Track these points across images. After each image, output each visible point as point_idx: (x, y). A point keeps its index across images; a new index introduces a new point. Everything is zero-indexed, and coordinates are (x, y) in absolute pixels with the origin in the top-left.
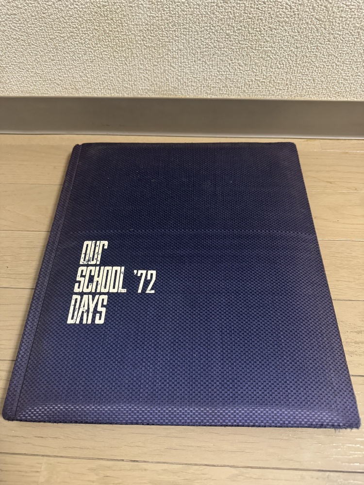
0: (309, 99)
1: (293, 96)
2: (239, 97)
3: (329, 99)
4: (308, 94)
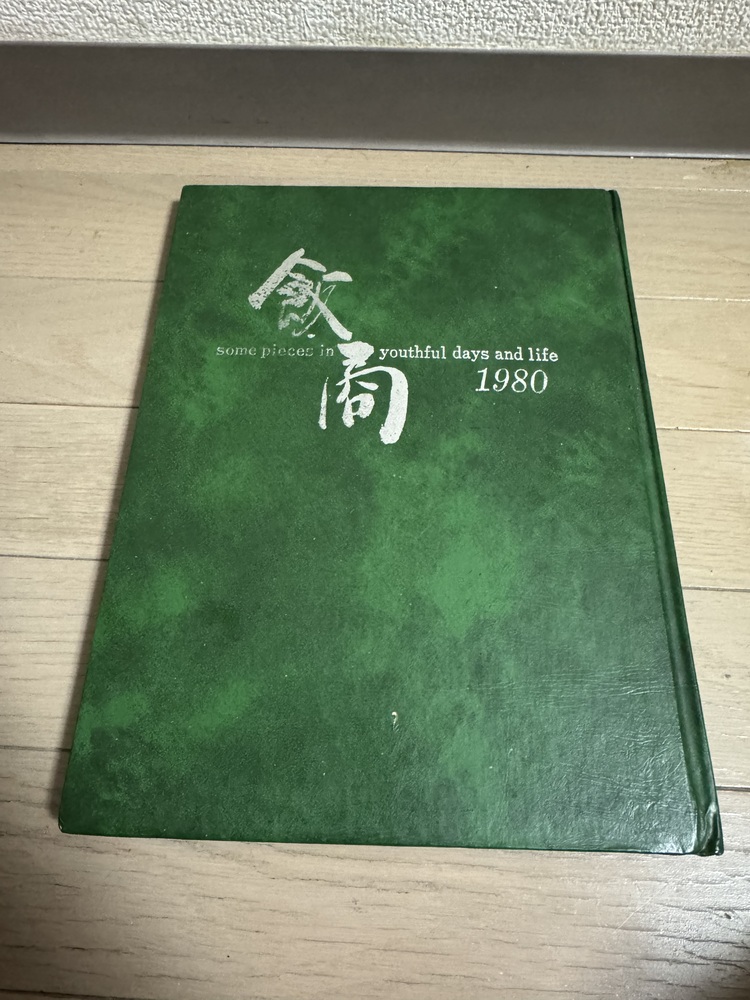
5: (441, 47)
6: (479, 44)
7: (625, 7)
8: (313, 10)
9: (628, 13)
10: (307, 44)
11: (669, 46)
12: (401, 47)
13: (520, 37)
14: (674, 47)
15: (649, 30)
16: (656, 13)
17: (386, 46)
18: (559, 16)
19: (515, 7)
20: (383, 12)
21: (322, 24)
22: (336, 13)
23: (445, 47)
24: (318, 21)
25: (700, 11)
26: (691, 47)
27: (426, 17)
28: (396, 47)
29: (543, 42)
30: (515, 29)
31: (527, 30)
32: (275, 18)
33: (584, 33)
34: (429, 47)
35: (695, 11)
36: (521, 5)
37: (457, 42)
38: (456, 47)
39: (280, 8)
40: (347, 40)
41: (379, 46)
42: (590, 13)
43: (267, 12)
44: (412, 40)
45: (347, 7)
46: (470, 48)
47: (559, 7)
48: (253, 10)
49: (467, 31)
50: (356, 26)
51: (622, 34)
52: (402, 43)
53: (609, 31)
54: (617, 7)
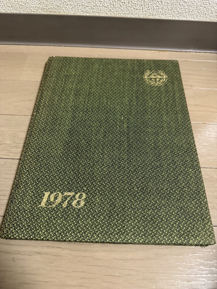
0: (159, 18)
1: (147, 15)
2: (107, 15)
3: (174, 18)
4: (158, 14)
5: (71, 14)
6: (82, 13)
7: (121, 3)
8: (32, 2)
9: (122, 5)
10: (33, 13)
11: (135, 15)
12: (60, 14)
13: (93, 12)
14: (137, 16)
15: (129, 10)
16: (130, 5)
17: (55, 14)
18: (103, 5)
19: (90, 2)
20: (53, 3)
21: (35, 7)
22: (40, 4)
23: (72, 14)
24: (35, 6)
25: (142, 5)
26: (142, 16)
27: (65, 5)
28: (58, 14)
29: (100, 13)
30: (91, 9)
31: (95, 9)
32: (22, 5)
33: (111, 11)
34: (67, 14)
35: (140, 5)
36: (91, 2)
37: (75, 13)
38: (75, 14)
39: (23, 2)
40: (44, 12)
41: (53, 14)
42: (111, 5)
43: (19, 3)
44: (62, 12)
45: (42, 2)
46: (79, 14)
47: (102, 3)
48: (15, 2)
49: (77, 9)
50: (46, 7)
51: (121, 11)
52: (60, 13)
53: (118, 10)
54: (118, 3)
